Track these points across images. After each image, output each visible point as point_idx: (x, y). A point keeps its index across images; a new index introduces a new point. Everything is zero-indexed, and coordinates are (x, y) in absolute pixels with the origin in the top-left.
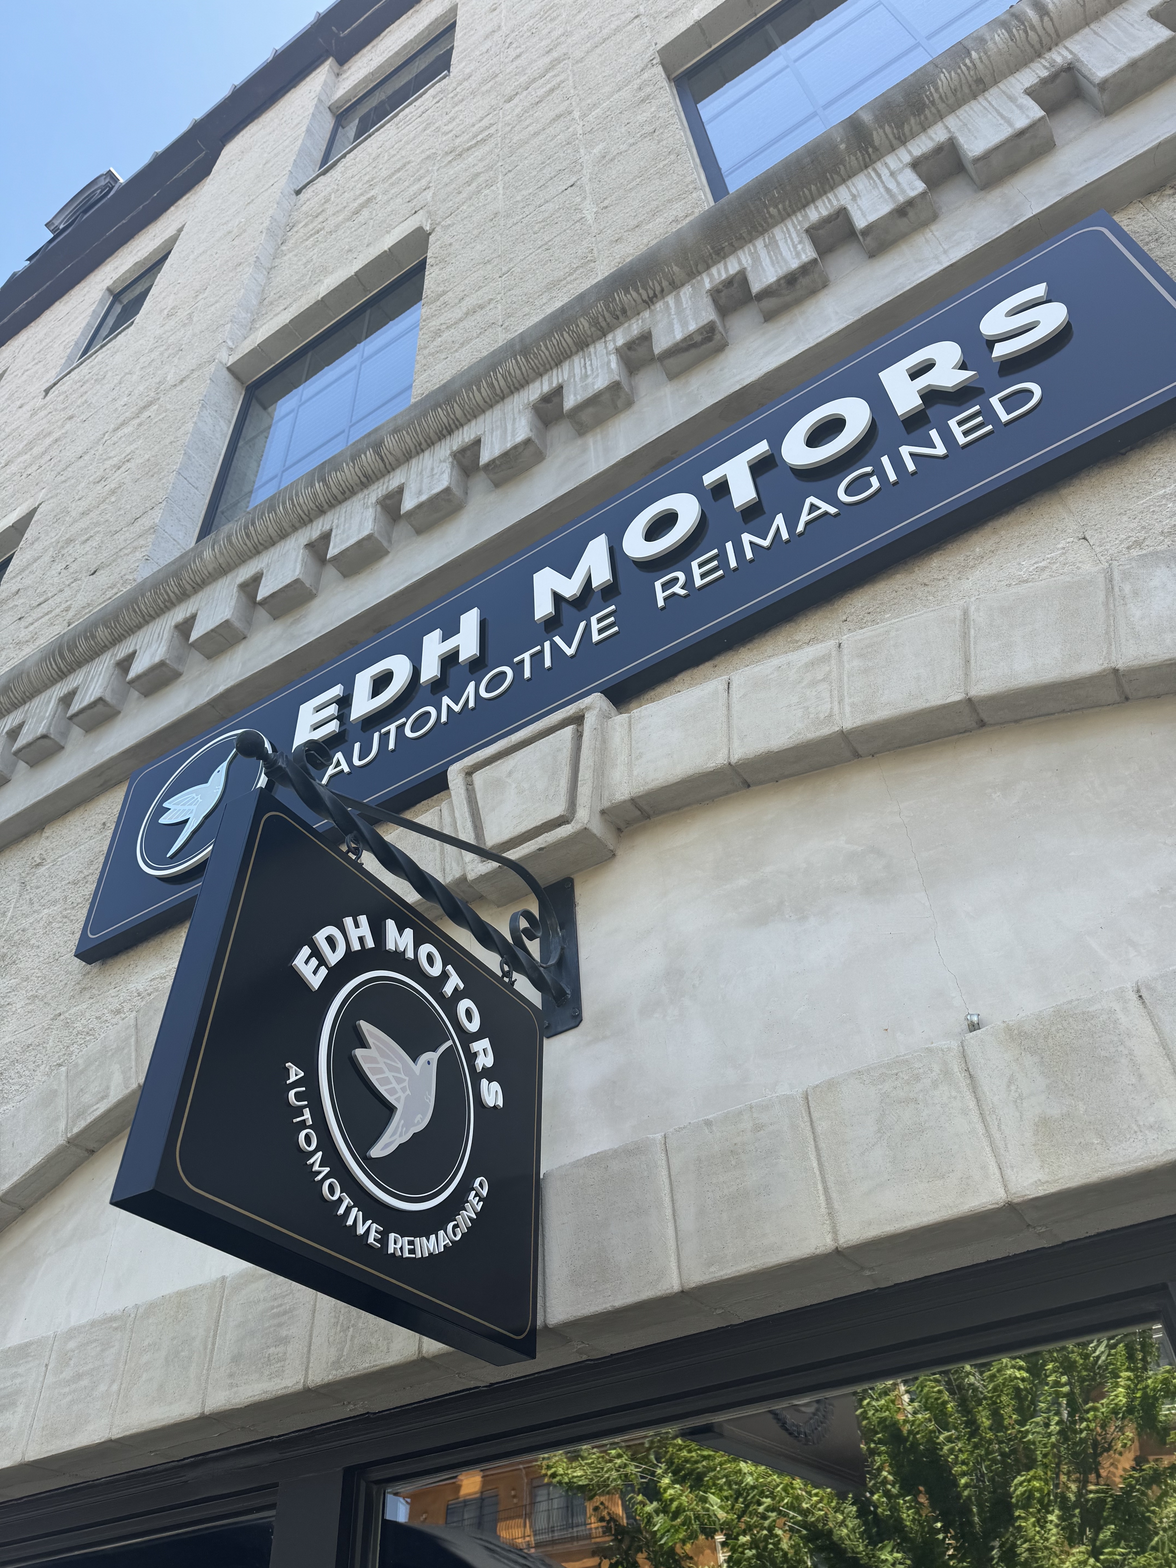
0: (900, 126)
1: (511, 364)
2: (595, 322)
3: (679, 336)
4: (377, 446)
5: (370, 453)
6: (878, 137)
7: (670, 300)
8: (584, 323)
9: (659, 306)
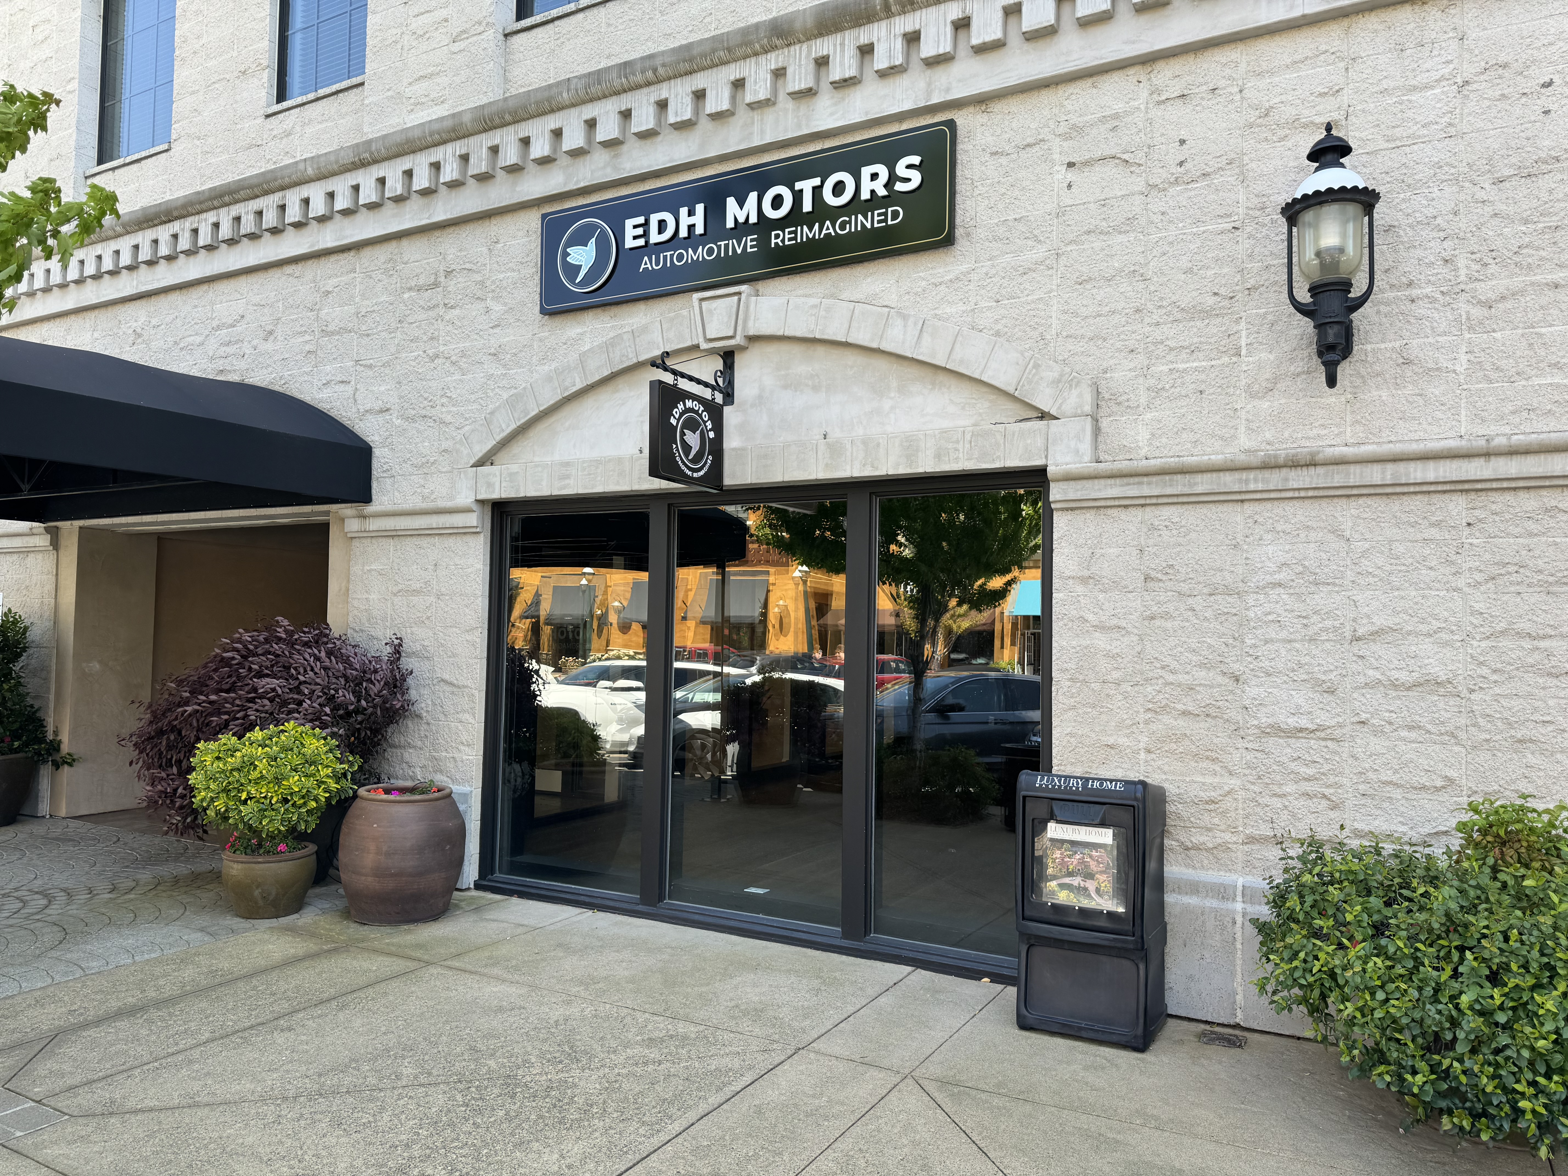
0: (904, 7)
1: (722, 53)
2: (762, 47)
3: (797, 89)
4: (655, 70)
5: (650, 72)
6: (893, 9)
7: (797, 47)
8: (757, 46)
9: (792, 48)
